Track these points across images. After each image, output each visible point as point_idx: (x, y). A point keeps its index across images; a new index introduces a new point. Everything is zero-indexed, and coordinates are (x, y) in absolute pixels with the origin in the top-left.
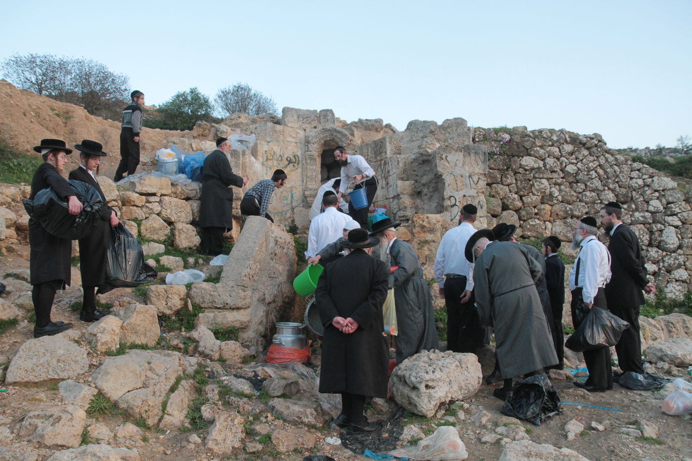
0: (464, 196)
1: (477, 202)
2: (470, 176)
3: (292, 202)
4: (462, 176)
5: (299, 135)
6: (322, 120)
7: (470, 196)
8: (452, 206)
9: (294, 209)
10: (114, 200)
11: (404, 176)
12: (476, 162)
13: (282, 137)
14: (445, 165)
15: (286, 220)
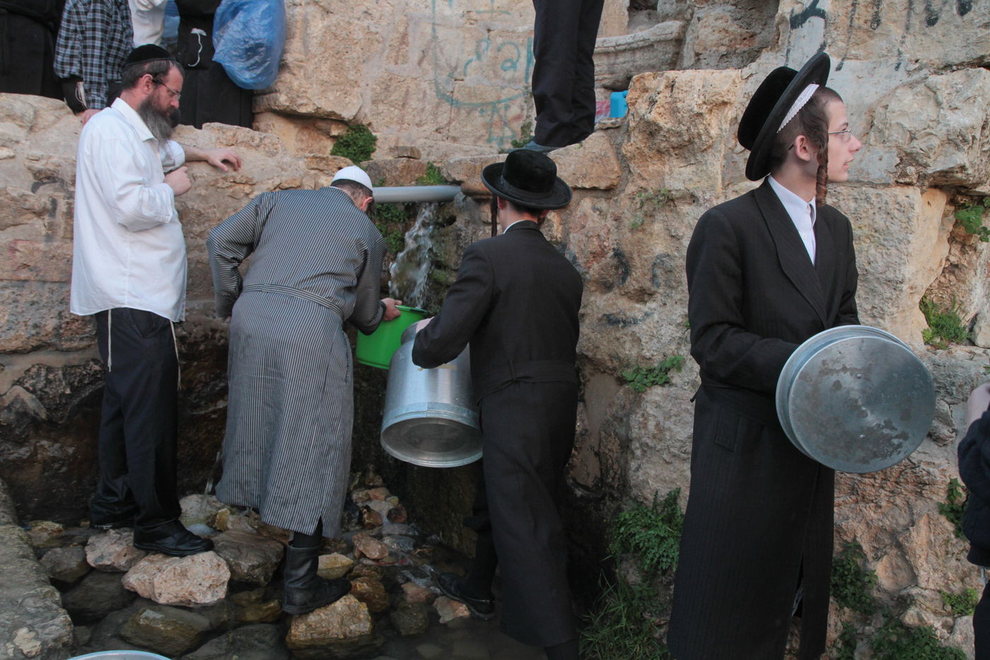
8: (799, 21)
15: (506, 124)
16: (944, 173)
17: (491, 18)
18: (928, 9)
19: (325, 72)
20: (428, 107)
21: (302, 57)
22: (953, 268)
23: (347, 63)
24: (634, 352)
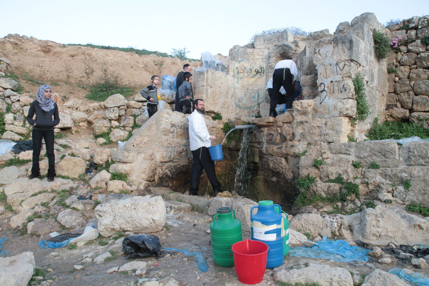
0: (332, 82)
1: (342, 86)
2: (337, 64)
3: (258, 100)
4: (331, 65)
5: (264, 53)
6: (280, 39)
7: (336, 81)
8: (322, 92)
9: (259, 104)
10: (123, 106)
11: (308, 71)
12: (343, 50)
13: (251, 56)
14: (317, 58)
15: (253, 112)
16: (346, 114)
17: (248, 87)
18: (341, 90)
19: (211, 101)
20: (234, 109)
21: (206, 98)
22: (352, 130)
23: (216, 99)
24: (298, 151)
